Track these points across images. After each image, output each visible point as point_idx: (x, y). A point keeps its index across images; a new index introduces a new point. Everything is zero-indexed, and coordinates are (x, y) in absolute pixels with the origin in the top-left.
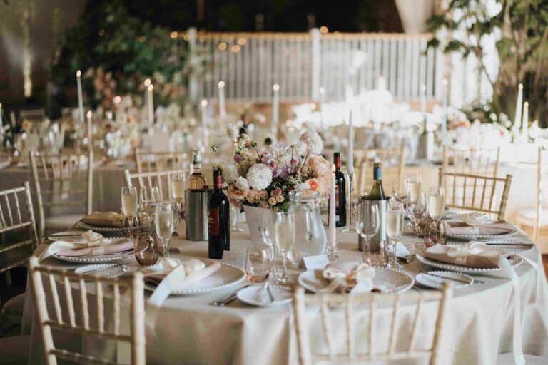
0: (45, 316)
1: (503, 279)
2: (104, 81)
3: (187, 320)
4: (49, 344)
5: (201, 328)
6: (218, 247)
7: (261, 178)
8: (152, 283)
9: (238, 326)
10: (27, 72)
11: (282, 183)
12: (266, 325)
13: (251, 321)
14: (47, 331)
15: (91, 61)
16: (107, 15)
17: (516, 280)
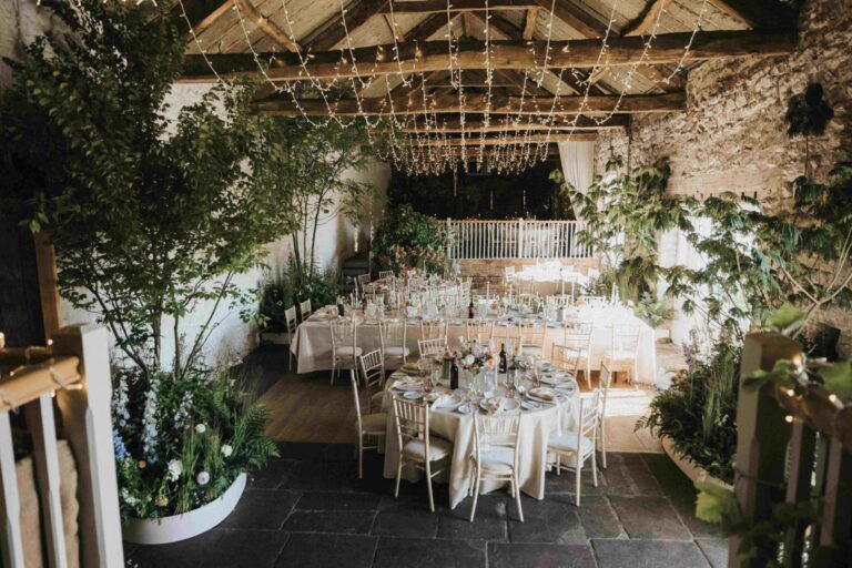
0: (397, 414)
1: (555, 405)
2: (400, 253)
3: (442, 417)
4: (398, 423)
5: (446, 420)
6: (454, 385)
7: (470, 360)
8: (431, 403)
9: (458, 420)
10: (356, 238)
11: (478, 362)
12: (467, 421)
13: (462, 418)
14: (397, 419)
15: (394, 240)
16: (402, 212)
17: (559, 405)
